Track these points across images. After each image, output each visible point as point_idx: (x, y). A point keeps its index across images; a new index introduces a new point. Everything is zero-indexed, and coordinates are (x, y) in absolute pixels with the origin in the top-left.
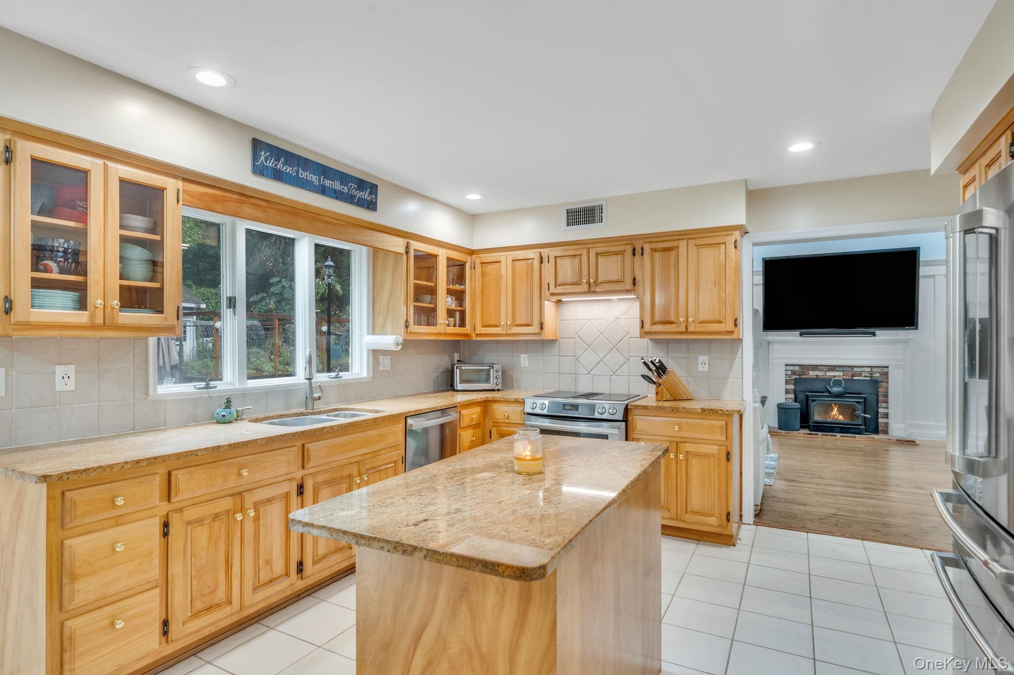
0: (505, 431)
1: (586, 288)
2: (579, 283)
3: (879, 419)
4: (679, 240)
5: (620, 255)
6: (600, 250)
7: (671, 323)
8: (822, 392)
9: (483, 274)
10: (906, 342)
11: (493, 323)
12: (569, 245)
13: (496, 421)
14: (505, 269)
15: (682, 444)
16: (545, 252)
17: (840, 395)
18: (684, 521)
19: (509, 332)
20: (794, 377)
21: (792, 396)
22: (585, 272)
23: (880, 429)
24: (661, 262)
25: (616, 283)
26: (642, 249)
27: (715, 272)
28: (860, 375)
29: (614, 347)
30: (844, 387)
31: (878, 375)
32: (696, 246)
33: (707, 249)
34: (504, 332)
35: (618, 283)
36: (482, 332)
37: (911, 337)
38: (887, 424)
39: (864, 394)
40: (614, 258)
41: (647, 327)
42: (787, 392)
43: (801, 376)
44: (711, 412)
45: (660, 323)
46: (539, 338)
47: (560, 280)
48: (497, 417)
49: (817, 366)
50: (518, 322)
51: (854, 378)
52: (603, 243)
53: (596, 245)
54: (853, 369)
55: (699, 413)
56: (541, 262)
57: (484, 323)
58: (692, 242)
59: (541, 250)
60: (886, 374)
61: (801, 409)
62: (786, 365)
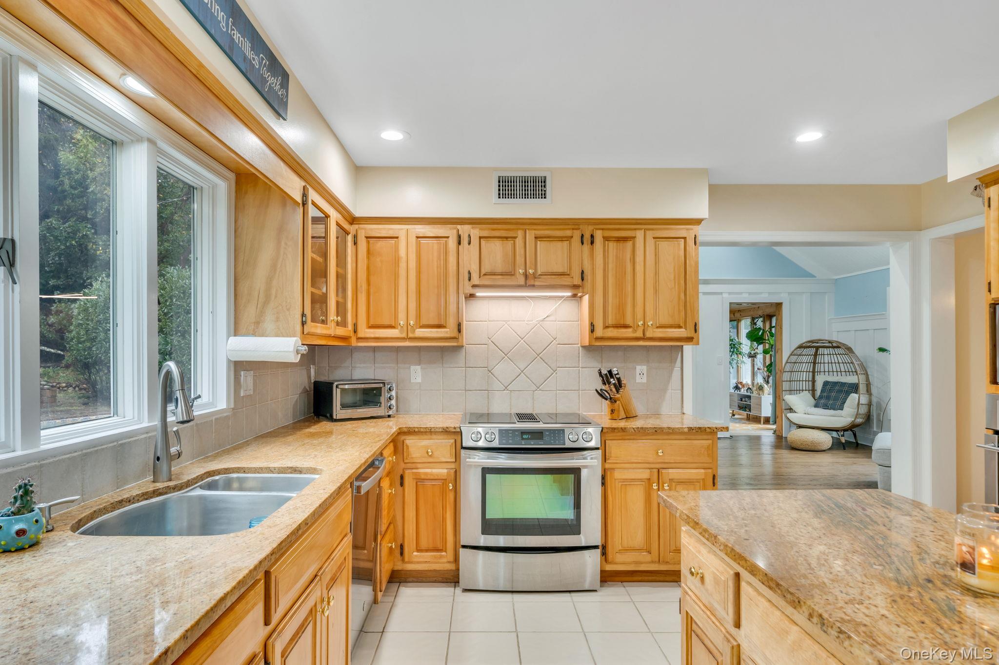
0: (426, 474)
1: (522, 281)
2: (513, 273)
4: (635, 229)
5: (566, 242)
6: (539, 233)
7: (626, 327)
9: (369, 252)
11: (387, 323)
12: (498, 223)
13: (411, 461)
14: (406, 250)
15: (664, 471)
16: (464, 230)
18: (667, 562)
19: (411, 335)
22: (520, 260)
24: (615, 254)
25: (560, 277)
26: (592, 236)
27: (674, 270)
29: (538, 355)
32: (654, 238)
33: (666, 242)
34: (404, 335)
35: (562, 276)
36: (368, 336)
40: (559, 244)
41: (599, 332)
44: (699, 431)
45: (613, 327)
46: (455, 344)
47: (486, 268)
48: (414, 456)
50: (424, 321)
52: (543, 224)
53: (535, 227)
55: (686, 433)
56: (459, 243)
57: (372, 323)
58: (650, 234)
59: (459, 227)
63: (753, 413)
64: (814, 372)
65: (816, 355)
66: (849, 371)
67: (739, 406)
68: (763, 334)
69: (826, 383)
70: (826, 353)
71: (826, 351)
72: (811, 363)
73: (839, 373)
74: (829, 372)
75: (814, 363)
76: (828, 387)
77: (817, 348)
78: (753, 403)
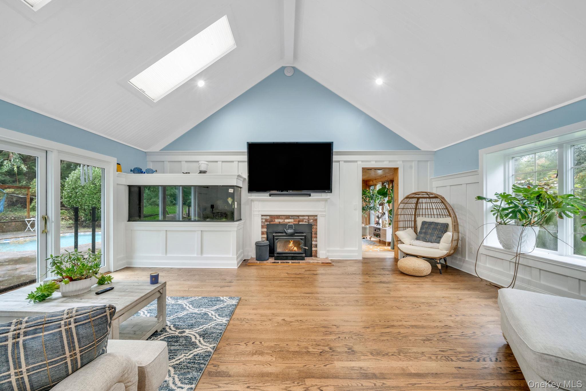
3: (313, 248)
8: (282, 233)
10: (326, 200)
17: (292, 235)
20: (266, 223)
21: (265, 236)
23: (313, 254)
28: (303, 221)
30: (294, 230)
31: (312, 221)
37: (328, 197)
38: (316, 251)
39: (305, 233)
42: (263, 233)
43: (271, 223)
49: (279, 216)
51: (300, 223)
54: (299, 218)
60: (316, 220)
61: (269, 245)
62: (262, 216)
63: (382, 239)
64: (415, 215)
65: (417, 203)
66: (440, 215)
67: (374, 234)
68: (387, 191)
69: (424, 223)
70: (424, 202)
71: (424, 200)
72: (414, 208)
73: (433, 216)
74: (425, 215)
75: (416, 209)
76: (426, 226)
77: (418, 198)
78: (381, 232)
